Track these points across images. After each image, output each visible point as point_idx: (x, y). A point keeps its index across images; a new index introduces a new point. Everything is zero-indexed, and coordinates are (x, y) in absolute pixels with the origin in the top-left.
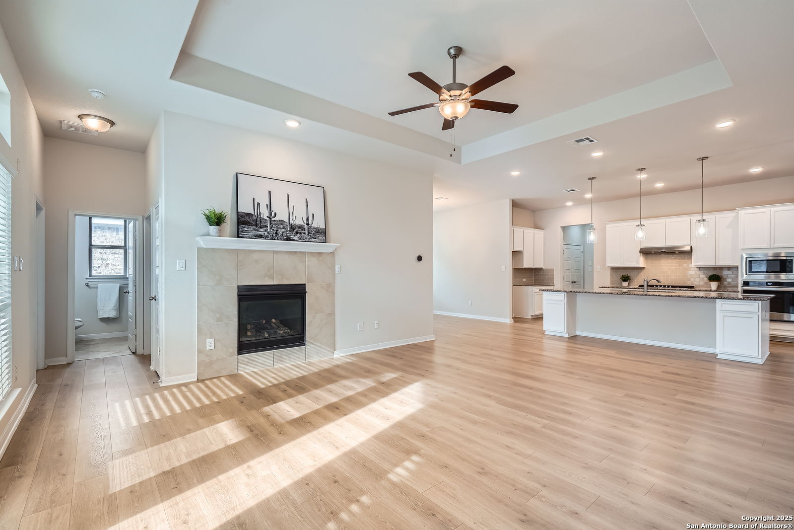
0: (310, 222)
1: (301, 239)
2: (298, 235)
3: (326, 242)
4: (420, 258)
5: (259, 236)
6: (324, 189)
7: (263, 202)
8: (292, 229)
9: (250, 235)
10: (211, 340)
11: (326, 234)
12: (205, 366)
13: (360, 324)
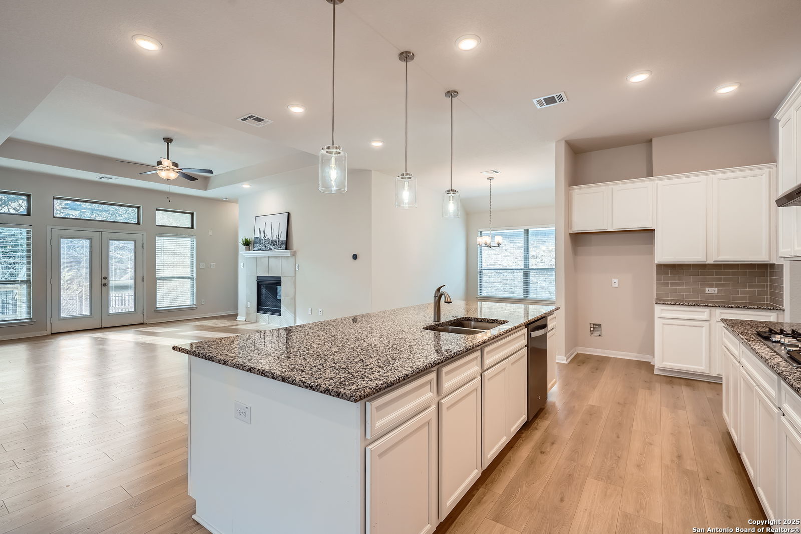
0: (279, 238)
1: (275, 249)
2: (274, 247)
3: (286, 249)
4: (355, 257)
5: (260, 249)
6: (289, 214)
7: (263, 230)
8: (272, 243)
9: (257, 249)
10: (249, 303)
11: (287, 245)
12: (248, 314)
13: (310, 309)
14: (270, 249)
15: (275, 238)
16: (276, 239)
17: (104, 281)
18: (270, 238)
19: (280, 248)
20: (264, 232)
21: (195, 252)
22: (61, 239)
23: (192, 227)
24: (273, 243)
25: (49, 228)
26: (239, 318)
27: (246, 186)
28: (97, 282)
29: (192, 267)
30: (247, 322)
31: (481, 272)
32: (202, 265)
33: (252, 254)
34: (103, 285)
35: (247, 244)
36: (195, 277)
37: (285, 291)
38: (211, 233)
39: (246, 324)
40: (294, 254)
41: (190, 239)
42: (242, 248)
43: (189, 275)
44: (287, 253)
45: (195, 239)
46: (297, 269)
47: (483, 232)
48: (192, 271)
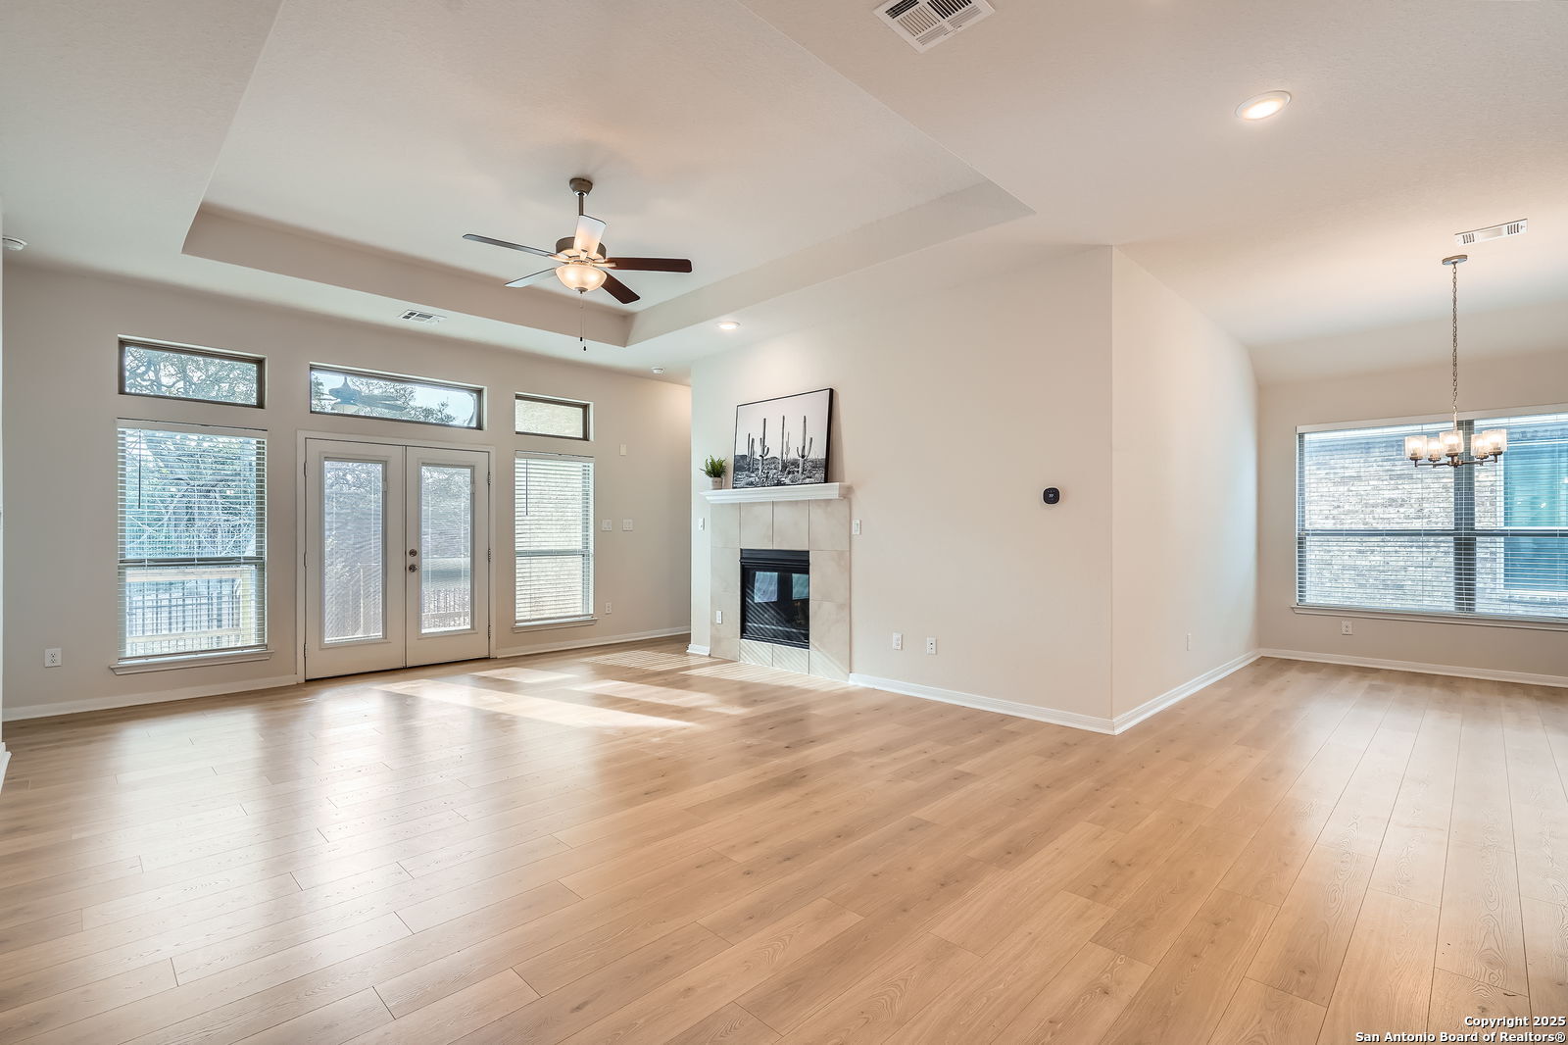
0: (806, 453)
1: (794, 482)
2: (790, 476)
3: (826, 482)
4: (1052, 496)
5: (751, 484)
6: (831, 391)
7: (757, 436)
8: (784, 467)
9: (743, 483)
10: (719, 613)
11: (827, 469)
12: (716, 641)
13: (896, 636)
14: (779, 484)
15: (793, 455)
16: (797, 457)
17: (411, 560)
18: (779, 456)
19: (808, 480)
20: (763, 441)
21: (592, 494)
22: (326, 463)
23: (586, 438)
24: (788, 467)
25: (301, 435)
26: (692, 648)
27: (727, 326)
28: (398, 562)
29: (586, 528)
30: (715, 659)
31: (1301, 542)
32: (606, 525)
33: (728, 495)
34: (410, 569)
35: (716, 471)
36: (592, 551)
37: (819, 587)
38: (623, 451)
39: (712, 664)
40: (847, 494)
41: (581, 464)
42: (700, 479)
43: (579, 546)
44: (831, 490)
45: (591, 465)
46: (855, 531)
47: (1307, 437)
48: (586, 538)
